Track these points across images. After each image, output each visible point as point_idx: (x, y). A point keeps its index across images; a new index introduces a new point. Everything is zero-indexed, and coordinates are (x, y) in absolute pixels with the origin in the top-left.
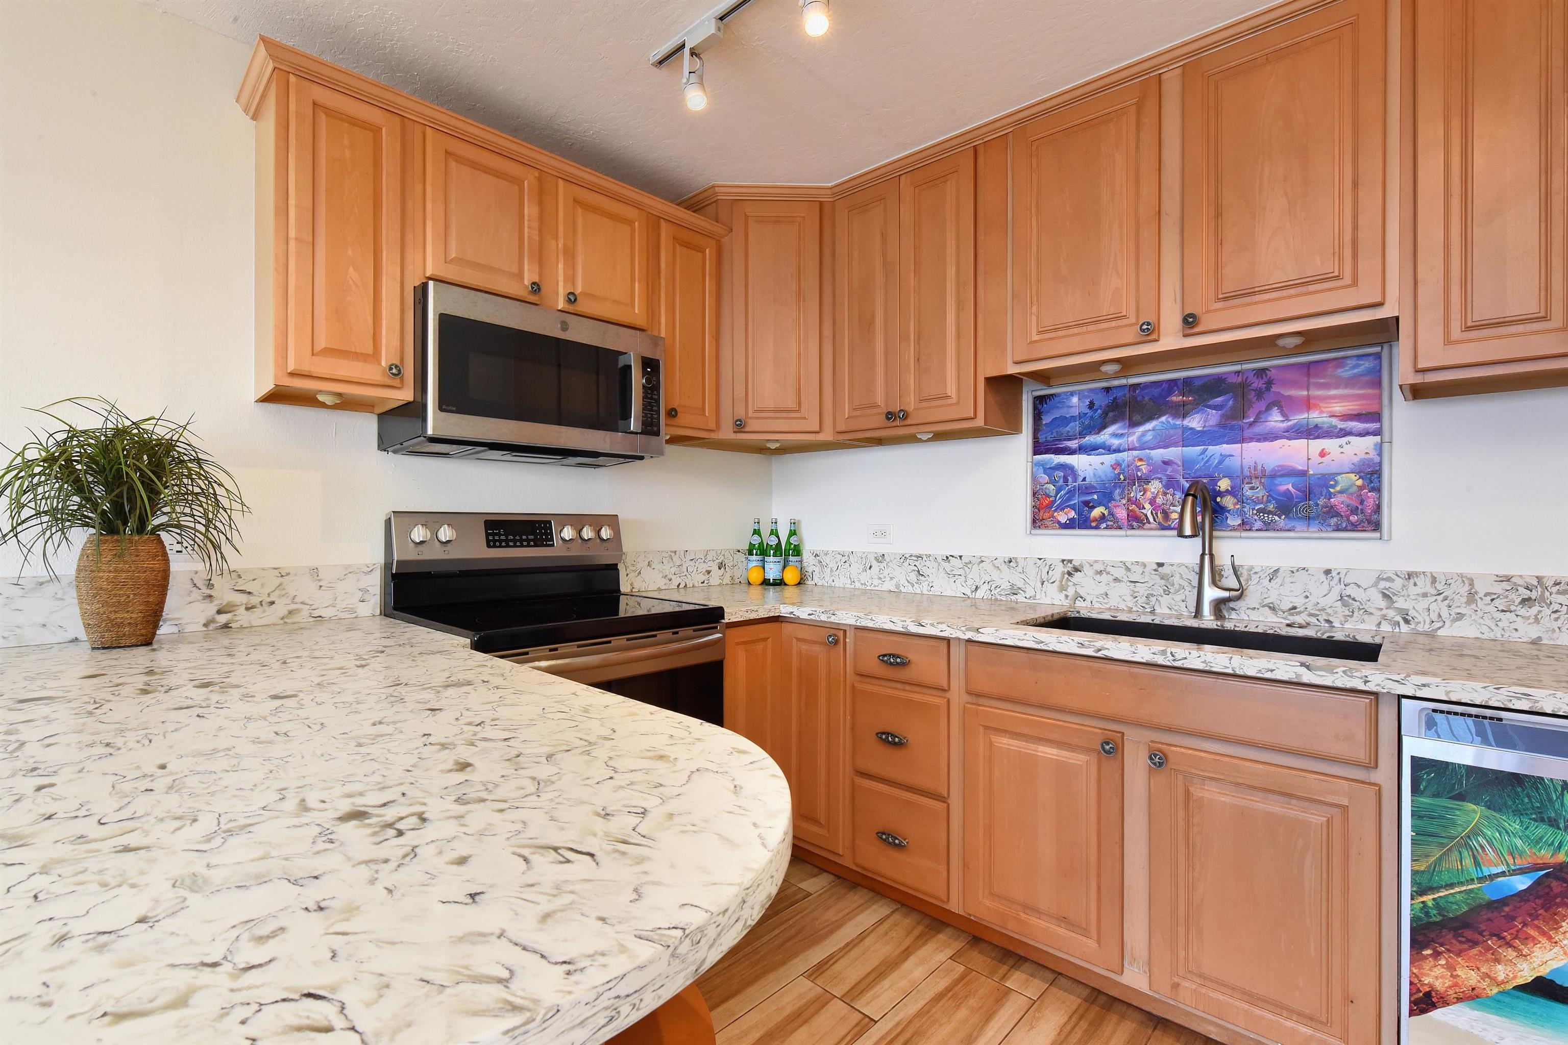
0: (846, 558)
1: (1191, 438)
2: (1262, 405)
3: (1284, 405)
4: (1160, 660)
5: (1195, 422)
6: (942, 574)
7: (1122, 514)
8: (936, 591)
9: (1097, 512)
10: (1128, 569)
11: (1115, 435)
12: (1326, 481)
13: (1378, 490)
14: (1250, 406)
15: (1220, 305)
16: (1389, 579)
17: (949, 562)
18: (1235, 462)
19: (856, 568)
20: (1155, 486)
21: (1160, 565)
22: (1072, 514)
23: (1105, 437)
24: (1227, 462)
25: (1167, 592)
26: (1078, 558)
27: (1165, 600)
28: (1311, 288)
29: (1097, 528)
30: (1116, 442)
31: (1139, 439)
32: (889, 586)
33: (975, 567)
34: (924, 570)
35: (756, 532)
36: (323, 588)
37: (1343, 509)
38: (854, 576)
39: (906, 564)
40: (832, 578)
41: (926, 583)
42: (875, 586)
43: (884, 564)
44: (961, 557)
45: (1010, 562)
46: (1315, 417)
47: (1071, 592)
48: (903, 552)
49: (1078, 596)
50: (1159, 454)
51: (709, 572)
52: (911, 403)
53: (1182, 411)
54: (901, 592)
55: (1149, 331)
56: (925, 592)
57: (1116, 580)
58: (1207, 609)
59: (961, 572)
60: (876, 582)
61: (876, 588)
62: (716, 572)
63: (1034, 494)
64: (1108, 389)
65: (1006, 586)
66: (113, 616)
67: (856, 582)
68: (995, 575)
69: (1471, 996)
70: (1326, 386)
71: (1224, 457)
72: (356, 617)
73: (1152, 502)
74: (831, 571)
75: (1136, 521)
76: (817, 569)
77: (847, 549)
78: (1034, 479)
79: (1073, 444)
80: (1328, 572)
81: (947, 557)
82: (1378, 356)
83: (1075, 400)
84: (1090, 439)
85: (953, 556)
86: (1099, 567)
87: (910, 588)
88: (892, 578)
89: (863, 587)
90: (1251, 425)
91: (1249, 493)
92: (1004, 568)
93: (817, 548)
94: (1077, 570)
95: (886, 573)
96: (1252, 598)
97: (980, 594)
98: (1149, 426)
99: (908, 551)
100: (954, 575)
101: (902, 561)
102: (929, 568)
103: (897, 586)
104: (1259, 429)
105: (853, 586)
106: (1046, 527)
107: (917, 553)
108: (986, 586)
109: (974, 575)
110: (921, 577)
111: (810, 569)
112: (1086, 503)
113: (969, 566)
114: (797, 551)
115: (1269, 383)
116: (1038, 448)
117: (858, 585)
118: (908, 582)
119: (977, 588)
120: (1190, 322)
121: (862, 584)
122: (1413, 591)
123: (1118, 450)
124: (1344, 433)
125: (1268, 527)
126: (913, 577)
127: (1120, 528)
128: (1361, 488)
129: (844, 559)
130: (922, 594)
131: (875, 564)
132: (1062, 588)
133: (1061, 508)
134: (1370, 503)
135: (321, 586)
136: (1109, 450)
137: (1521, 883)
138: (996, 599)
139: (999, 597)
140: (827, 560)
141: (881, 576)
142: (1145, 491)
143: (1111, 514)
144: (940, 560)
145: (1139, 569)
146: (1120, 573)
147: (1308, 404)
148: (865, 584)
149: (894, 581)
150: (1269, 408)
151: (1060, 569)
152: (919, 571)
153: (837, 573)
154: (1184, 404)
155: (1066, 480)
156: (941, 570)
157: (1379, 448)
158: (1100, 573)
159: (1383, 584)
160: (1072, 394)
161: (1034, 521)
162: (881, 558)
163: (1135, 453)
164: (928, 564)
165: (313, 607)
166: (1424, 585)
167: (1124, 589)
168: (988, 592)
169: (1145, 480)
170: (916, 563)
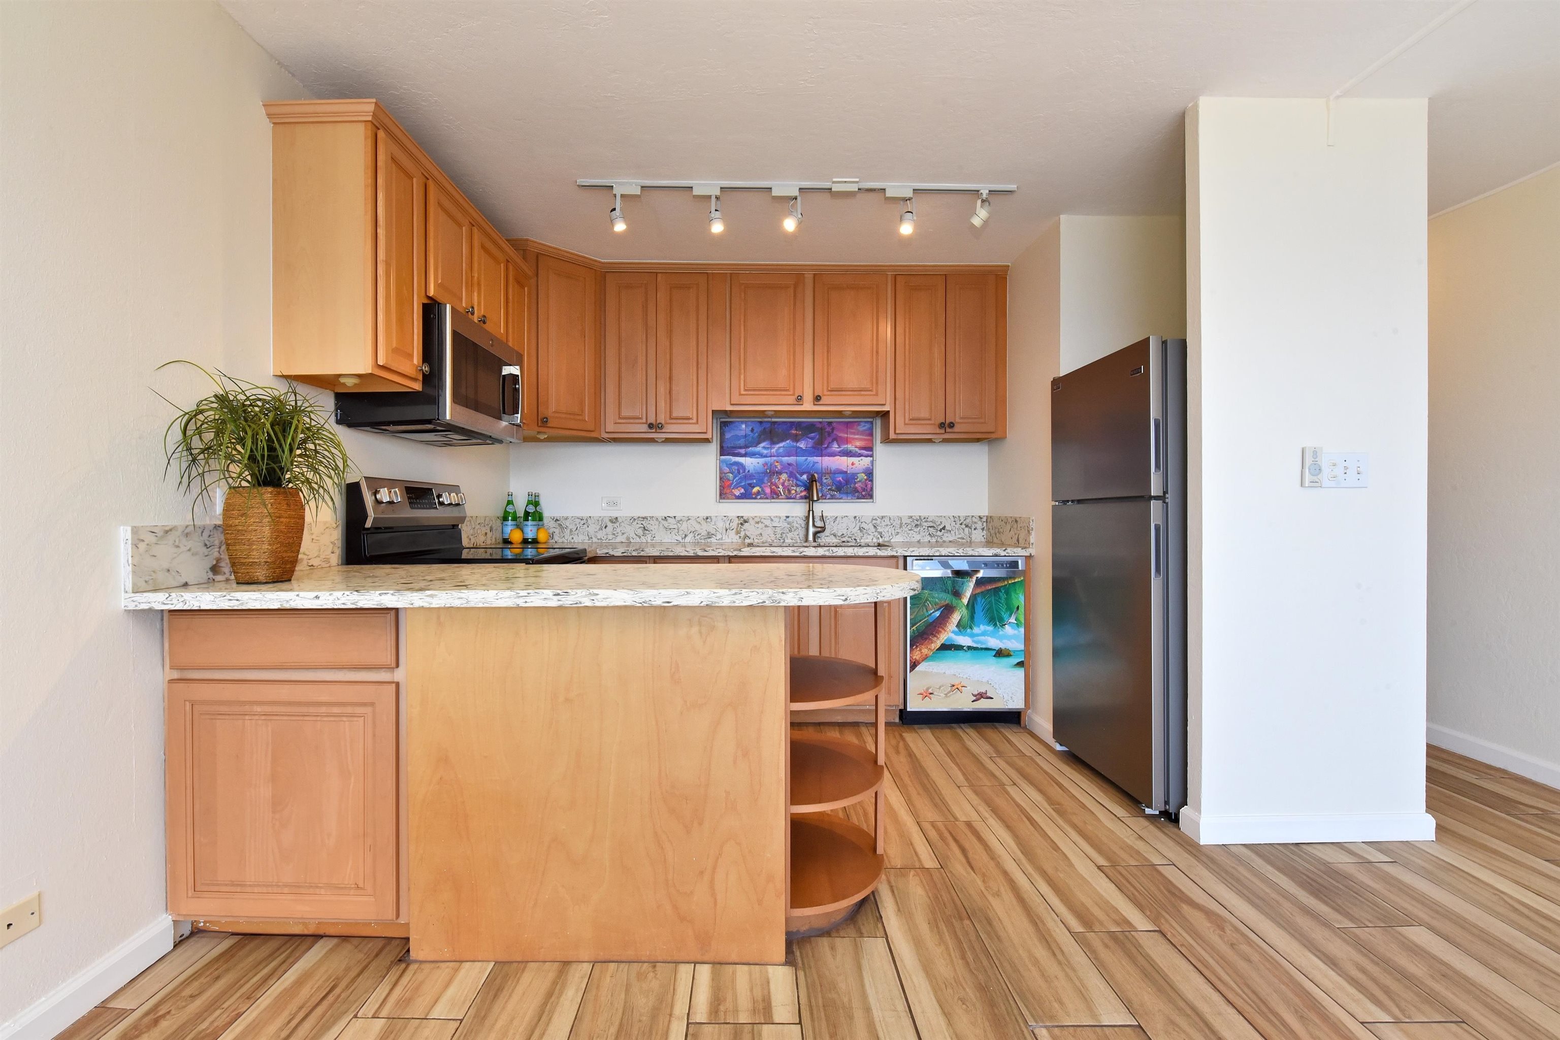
0: (585, 521)
1: (797, 452)
2: (830, 439)
3: (840, 441)
5: (802, 445)
6: (661, 529)
7: (768, 490)
8: (657, 539)
9: (755, 490)
10: (772, 520)
11: (764, 448)
12: (854, 476)
13: (872, 481)
14: (825, 439)
15: (829, 393)
16: (876, 519)
17: (667, 521)
18: (819, 466)
19: (593, 528)
20: (784, 476)
21: (788, 517)
22: (742, 491)
23: (759, 448)
24: (816, 465)
25: (790, 531)
26: (746, 515)
27: (790, 535)
28: (862, 393)
29: (755, 498)
30: (765, 452)
31: (777, 450)
32: (622, 539)
33: (685, 523)
34: (649, 527)
35: (510, 503)
36: (314, 541)
37: (859, 489)
38: (592, 533)
39: (635, 523)
40: (571, 537)
41: (650, 535)
42: (609, 540)
43: (618, 524)
44: (675, 517)
45: (707, 518)
46: (850, 447)
47: (742, 534)
48: (632, 515)
49: (746, 536)
50: (786, 459)
51: (486, 534)
53: (796, 439)
54: (631, 542)
55: (800, 399)
56: (649, 541)
57: (766, 526)
58: (811, 537)
59: (675, 526)
60: (610, 537)
61: (611, 541)
62: (489, 534)
63: (721, 479)
64: (761, 422)
65: (704, 533)
66: (285, 555)
67: (594, 538)
68: (697, 527)
69: (925, 658)
70: (854, 433)
71: (815, 463)
72: (330, 567)
73: (783, 484)
74: (571, 531)
75: (775, 495)
76: (557, 531)
77: (585, 514)
78: (721, 472)
79: (743, 451)
80: (855, 517)
81: (665, 518)
82: (872, 423)
83: (744, 426)
84: (751, 449)
85: (669, 517)
86: (757, 520)
87: (638, 539)
88: (623, 534)
89: (600, 541)
90: (826, 448)
91: (825, 481)
92: (703, 522)
93: (557, 515)
94: (746, 522)
95: (618, 530)
96: (827, 532)
97: (688, 539)
98: (781, 445)
99: (636, 515)
100: (670, 529)
101: (631, 521)
102: (652, 526)
103: (628, 538)
104: (829, 450)
105: (591, 541)
106: (728, 498)
107: (644, 516)
108: (691, 535)
109: (684, 526)
110: (647, 532)
111: (550, 531)
112: (750, 485)
113: (681, 522)
114: (538, 517)
115: (833, 429)
116: (723, 451)
117: (595, 540)
118: (636, 535)
119: (686, 536)
120: (817, 399)
121: (598, 539)
122: (884, 524)
123: (766, 456)
124: (860, 455)
125: (833, 497)
126: (640, 532)
127: (767, 498)
128: (866, 480)
129: (582, 522)
130: (647, 543)
131: (609, 524)
132: (738, 533)
133: (736, 487)
134: (869, 486)
135: (313, 539)
136: (762, 456)
137: (937, 614)
138: (698, 542)
139: (700, 541)
140: (566, 523)
141: (614, 532)
142: (779, 479)
143: (763, 490)
144: (660, 520)
145: (777, 520)
146: (768, 522)
147: (847, 441)
148: (601, 539)
149: (625, 536)
150: (833, 441)
151: (736, 521)
152: (644, 528)
153: (576, 533)
154: (796, 435)
155: (739, 473)
156: (661, 526)
157: (872, 462)
158: (758, 523)
159: (874, 522)
160: (742, 422)
161: (720, 495)
162: (614, 520)
163: (775, 458)
164: (651, 522)
165: (309, 557)
166: (887, 520)
167: (770, 531)
168: (693, 538)
169: (779, 473)
170: (642, 522)
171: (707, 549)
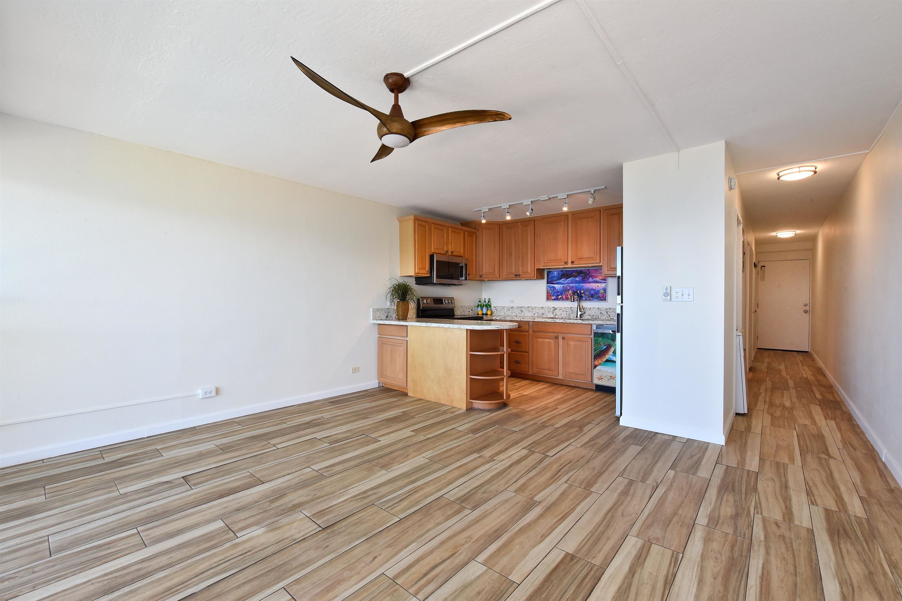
0: (503, 308)
1: (577, 282)
2: (588, 276)
3: (593, 277)
4: (563, 322)
5: (577, 279)
6: (527, 311)
7: (564, 297)
8: (526, 315)
9: (560, 297)
10: (565, 309)
11: (563, 281)
12: (598, 291)
13: (606, 293)
14: (587, 276)
15: (578, 260)
16: (607, 309)
18: (584, 287)
19: (506, 310)
20: (570, 292)
21: (571, 308)
22: (555, 297)
23: (561, 281)
24: (583, 287)
25: (572, 313)
26: (556, 307)
27: (572, 315)
28: (590, 259)
29: (560, 300)
30: (563, 282)
31: (568, 281)
32: (514, 314)
33: (535, 309)
34: (523, 310)
35: (480, 301)
37: (601, 296)
38: (505, 312)
40: (499, 313)
41: (523, 313)
42: (511, 314)
44: (531, 307)
46: (597, 279)
47: (554, 314)
49: (556, 315)
50: (571, 285)
51: (469, 311)
52: (520, 273)
53: (575, 277)
54: (517, 315)
55: (566, 263)
57: (563, 311)
58: (579, 316)
59: (531, 310)
62: (471, 311)
63: (547, 293)
64: (562, 271)
65: (541, 313)
66: (399, 314)
68: (539, 311)
69: (600, 364)
70: (599, 274)
71: (583, 286)
73: (570, 295)
74: (500, 311)
75: (567, 299)
76: (495, 312)
77: (503, 306)
78: (547, 289)
79: (555, 282)
80: (598, 308)
83: (555, 273)
84: (558, 281)
85: (529, 307)
86: (560, 308)
87: (519, 314)
90: (587, 280)
91: (586, 293)
92: (541, 309)
93: (495, 306)
94: (556, 309)
95: (513, 311)
96: (586, 314)
98: (569, 279)
99: (519, 306)
101: (517, 308)
102: (524, 310)
104: (588, 281)
106: (550, 300)
107: (521, 306)
108: (537, 314)
109: (534, 311)
111: (493, 311)
112: (558, 295)
113: (533, 309)
114: (490, 306)
115: (590, 272)
116: (548, 283)
117: (506, 314)
119: (535, 314)
120: (572, 262)
122: (611, 311)
123: (564, 284)
124: (601, 283)
125: (589, 300)
126: (520, 312)
127: (564, 300)
128: (604, 293)
130: (522, 316)
131: (511, 309)
132: (553, 313)
133: (552, 296)
134: (605, 295)
136: (562, 284)
137: (605, 347)
139: (540, 316)
140: (498, 308)
142: (569, 292)
143: (562, 297)
144: (526, 308)
145: (567, 309)
146: (564, 309)
147: (596, 277)
148: (508, 314)
150: (590, 277)
151: (552, 309)
154: (576, 275)
155: (554, 290)
157: (606, 285)
158: (560, 310)
159: (606, 310)
160: (555, 271)
161: (547, 299)
162: (512, 308)
163: (567, 285)
166: (612, 310)
167: (565, 313)
169: (569, 290)
170: (521, 309)
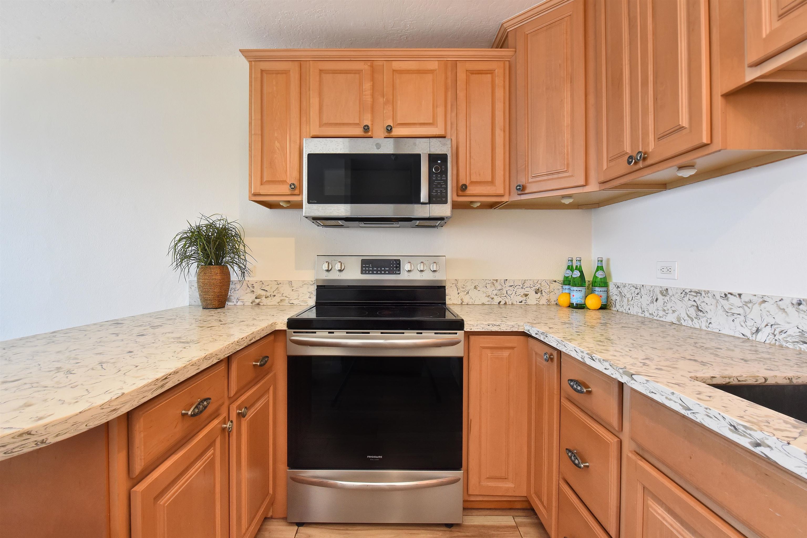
0: (639, 290)
6: (720, 311)
8: (714, 327)
17: (727, 300)
19: (645, 300)
32: (671, 318)
33: (756, 307)
34: (703, 306)
38: (644, 306)
39: (686, 299)
40: (629, 307)
41: (705, 319)
42: (660, 317)
43: (668, 298)
44: (740, 295)
45: (800, 304)
48: (684, 287)
54: (681, 325)
56: (704, 328)
59: (740, 311)
60: (661, 313)
61: (661, 319)
62: (533, 296)
65: (793, 331)
67: (646, 312)
68: (780, 318)
72: (307, 305)
74: (628, 300)
76: (618, 298)
77: (639, 283)
81: (726, 295)
85: (731, 294)
87: (690, 322)
88: (674, 311)
89: (651, 317)
92: (791, 310)
93: (618, 281)
95: (669, 306)
97: (761, 337)
99: (688, 287)
100: (733, 314)
101: (683, 295)
102: (707, 305)
103: (679, 319)
105: (643, 315)
107: (696, 288)
108: (768, 329)
109: (755, 315)
110: (701, 314)
111: (614, 298)
113: (750, 305)
114: (604, 283)
117: (647, 314)
118: (688, 316)
119: (758, 331)
121: (650, 314)
126: (692, 312)
129: (637, 291)
130: (701, 330)
131: (660, 297)
135: (293, 290)
138: (781, 346)
139: (784, 344)
140: (625, 291)
141: (665, 308)
144: (718, 297)
148: (652, 315)
149: (676, 314)
152: (697, 307)
153: (632, 303)
156: (719, 307)
162: (665, 292)
164: (706, 300)
165: (290, 299)
168: (773, 336)
170: (696, 299)
171: (596, 356)
